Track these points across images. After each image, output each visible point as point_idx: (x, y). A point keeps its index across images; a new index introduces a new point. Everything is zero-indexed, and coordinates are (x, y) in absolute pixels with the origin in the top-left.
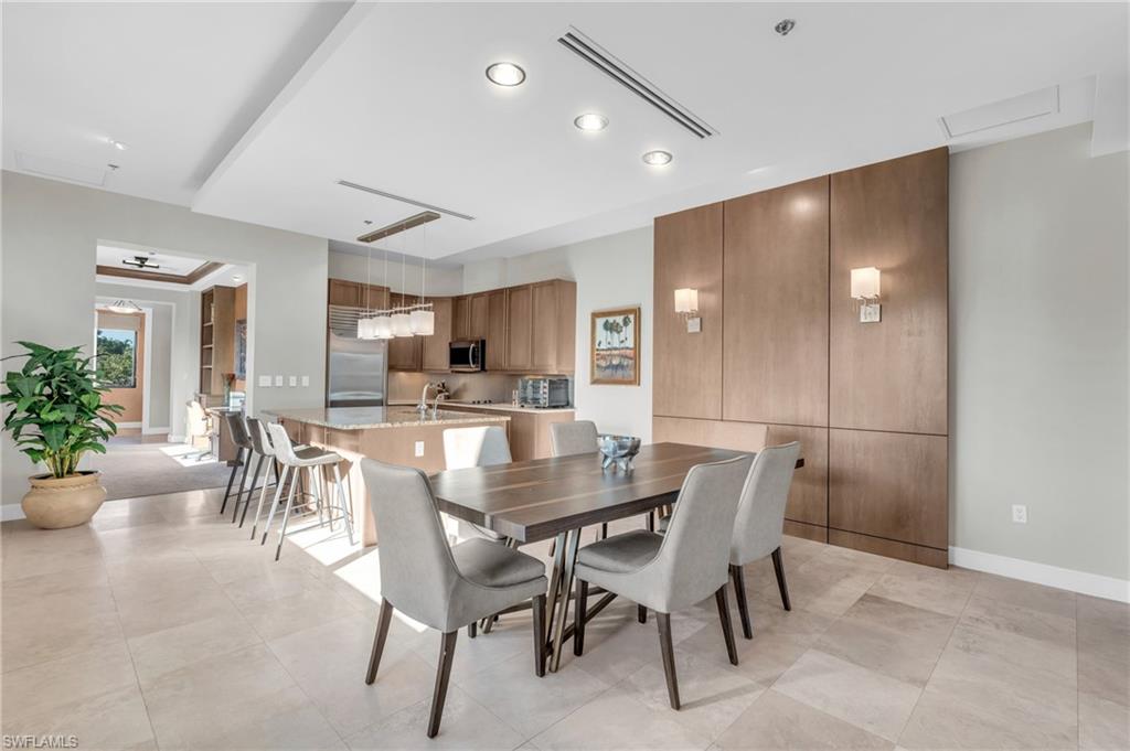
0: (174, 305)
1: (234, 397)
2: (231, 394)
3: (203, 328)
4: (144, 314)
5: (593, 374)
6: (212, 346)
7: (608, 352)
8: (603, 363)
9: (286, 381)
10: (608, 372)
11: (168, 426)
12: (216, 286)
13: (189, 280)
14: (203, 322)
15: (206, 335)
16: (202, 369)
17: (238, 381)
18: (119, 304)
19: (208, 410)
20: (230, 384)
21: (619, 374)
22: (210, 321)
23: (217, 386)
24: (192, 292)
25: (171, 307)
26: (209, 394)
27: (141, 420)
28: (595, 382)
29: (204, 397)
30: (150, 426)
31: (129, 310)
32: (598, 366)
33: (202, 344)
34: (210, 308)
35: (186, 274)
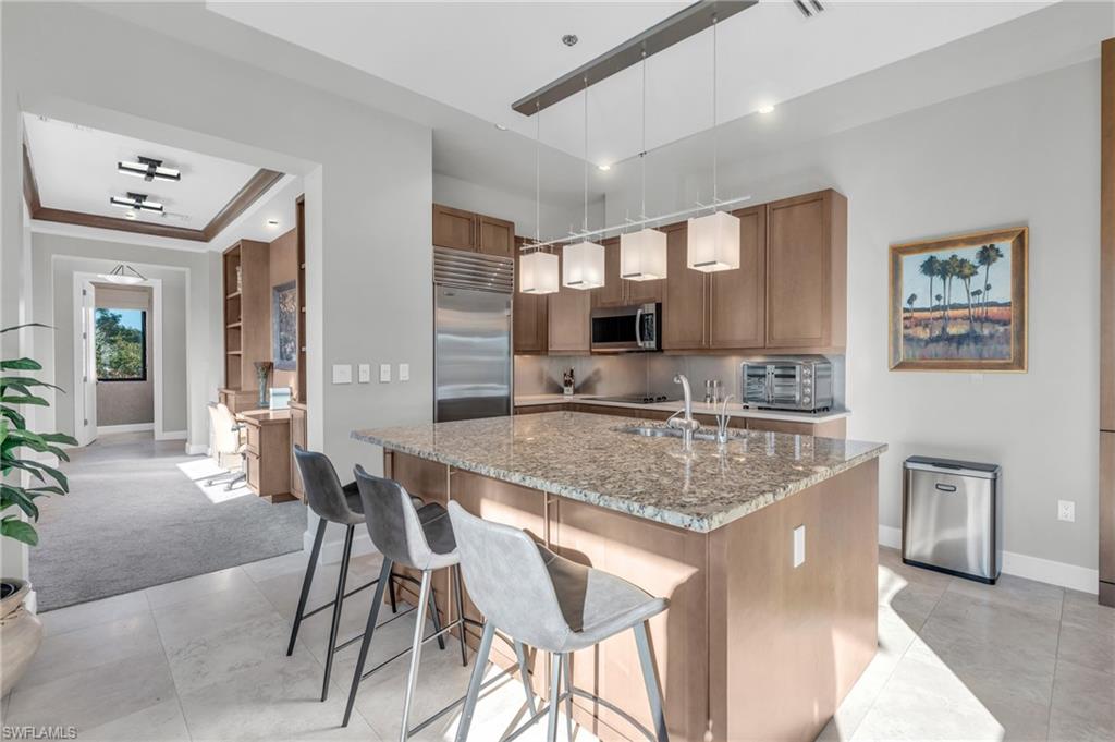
0: (187, 270)
1: (274, 395)
2: (271, 390)
3: (226, 300)
4: (151, 288)
5: (896, 351)
6: (241, 324)
7: (937, 314)
8: (923, 334)
9: (376, 372)
10: (939, 348)
11: (186, 429)
12: (242, 240)
13: (205, 235)
14: (226, 294)
15: (232, 309)
16: (227, 356)
17: (276, 371)
18: (116, 271)
19: (240, 416)
20: (266, 376)
21: (968, 350)
22: (236, 290)
23: (249, 379)
24: (210, 252)
25: (184, 273)
26: (238, 389)
27: (152, 420)
28: (901, 366)
29: (232, 395)
30: (164, 431)
31: (131, 281)
32: (908, 339)
33: (226, 323)
34: (235, 273)
35: (201, 229)
